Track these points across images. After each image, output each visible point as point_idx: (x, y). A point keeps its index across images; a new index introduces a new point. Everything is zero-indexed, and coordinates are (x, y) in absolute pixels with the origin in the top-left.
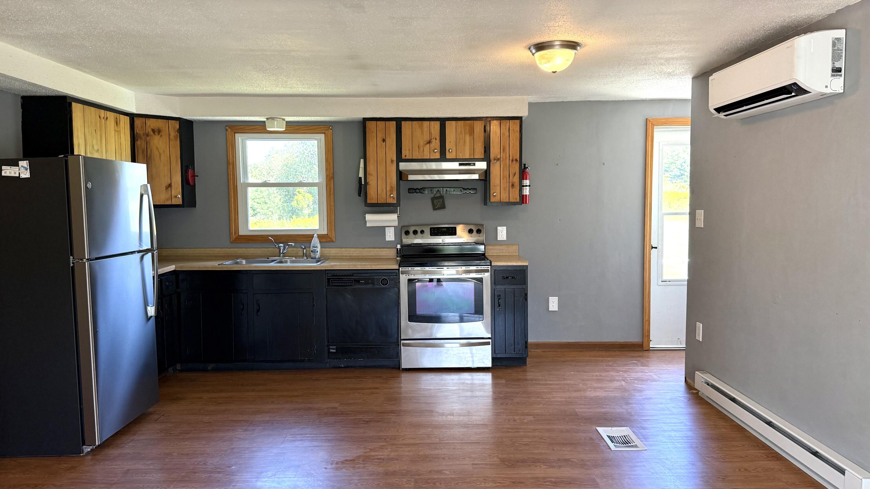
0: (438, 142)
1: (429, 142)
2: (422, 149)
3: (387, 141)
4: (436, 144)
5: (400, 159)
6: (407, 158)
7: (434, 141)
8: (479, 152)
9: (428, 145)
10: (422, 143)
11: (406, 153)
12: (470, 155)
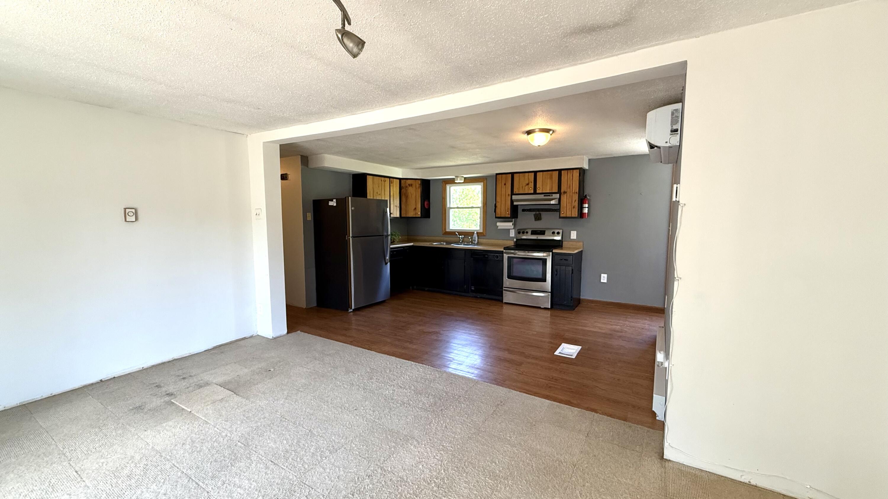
0: (533, 184)
1: (528, 184)
2: (524, 188)
3: (506, 184)
4: (532, 185)
5: (512, 194)
6: (516, 193)
7: (530, 183)
8: (555, 190)
9: (527, 186)
10: (524, 185)
11: (516, 191)
12: (550, 190)
